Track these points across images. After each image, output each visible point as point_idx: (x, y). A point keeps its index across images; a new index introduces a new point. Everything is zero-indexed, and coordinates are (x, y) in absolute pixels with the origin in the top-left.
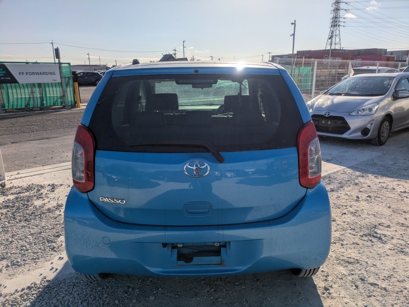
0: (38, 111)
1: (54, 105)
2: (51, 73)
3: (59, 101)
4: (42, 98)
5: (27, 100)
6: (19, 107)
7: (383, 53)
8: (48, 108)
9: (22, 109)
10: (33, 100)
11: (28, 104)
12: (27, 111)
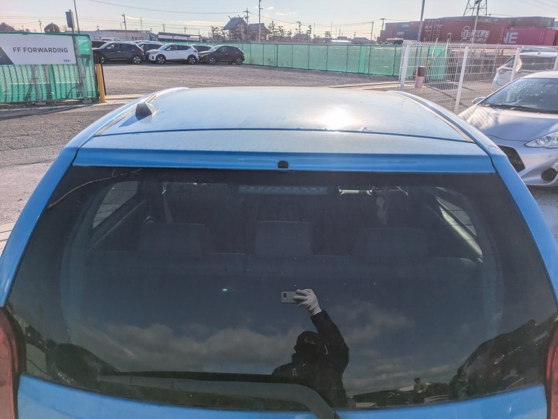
0: (43, 106)
1: (67, 98)
2: (61, 50)
3: (74, 91)
4: (48, 87)
5: (27, 88)
6: (15, 100)
7: (549, 23)
8: (60, 102)
9: (18, 104)
10: (36, 91)
11: (28, 96)
12: (27, 106)
